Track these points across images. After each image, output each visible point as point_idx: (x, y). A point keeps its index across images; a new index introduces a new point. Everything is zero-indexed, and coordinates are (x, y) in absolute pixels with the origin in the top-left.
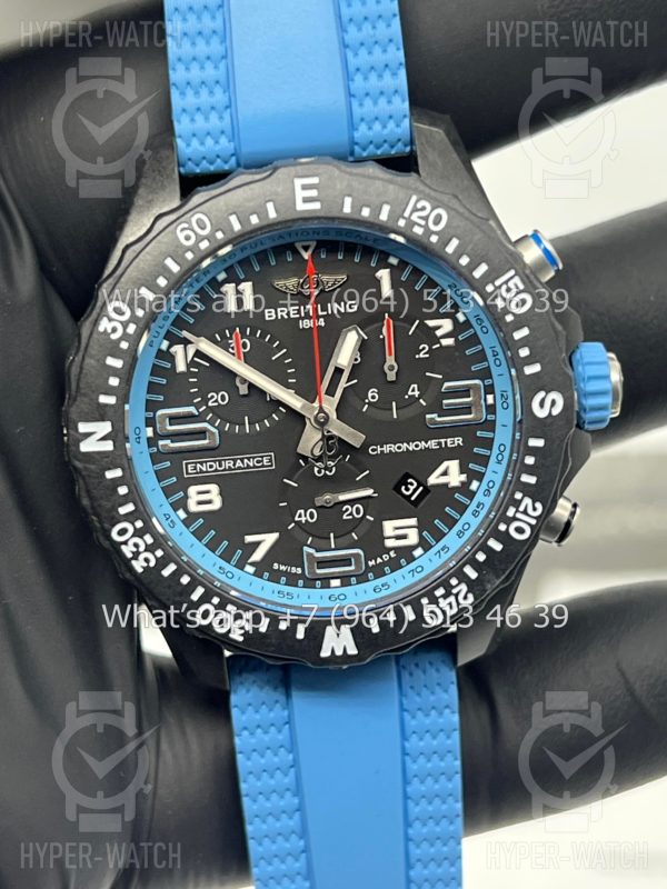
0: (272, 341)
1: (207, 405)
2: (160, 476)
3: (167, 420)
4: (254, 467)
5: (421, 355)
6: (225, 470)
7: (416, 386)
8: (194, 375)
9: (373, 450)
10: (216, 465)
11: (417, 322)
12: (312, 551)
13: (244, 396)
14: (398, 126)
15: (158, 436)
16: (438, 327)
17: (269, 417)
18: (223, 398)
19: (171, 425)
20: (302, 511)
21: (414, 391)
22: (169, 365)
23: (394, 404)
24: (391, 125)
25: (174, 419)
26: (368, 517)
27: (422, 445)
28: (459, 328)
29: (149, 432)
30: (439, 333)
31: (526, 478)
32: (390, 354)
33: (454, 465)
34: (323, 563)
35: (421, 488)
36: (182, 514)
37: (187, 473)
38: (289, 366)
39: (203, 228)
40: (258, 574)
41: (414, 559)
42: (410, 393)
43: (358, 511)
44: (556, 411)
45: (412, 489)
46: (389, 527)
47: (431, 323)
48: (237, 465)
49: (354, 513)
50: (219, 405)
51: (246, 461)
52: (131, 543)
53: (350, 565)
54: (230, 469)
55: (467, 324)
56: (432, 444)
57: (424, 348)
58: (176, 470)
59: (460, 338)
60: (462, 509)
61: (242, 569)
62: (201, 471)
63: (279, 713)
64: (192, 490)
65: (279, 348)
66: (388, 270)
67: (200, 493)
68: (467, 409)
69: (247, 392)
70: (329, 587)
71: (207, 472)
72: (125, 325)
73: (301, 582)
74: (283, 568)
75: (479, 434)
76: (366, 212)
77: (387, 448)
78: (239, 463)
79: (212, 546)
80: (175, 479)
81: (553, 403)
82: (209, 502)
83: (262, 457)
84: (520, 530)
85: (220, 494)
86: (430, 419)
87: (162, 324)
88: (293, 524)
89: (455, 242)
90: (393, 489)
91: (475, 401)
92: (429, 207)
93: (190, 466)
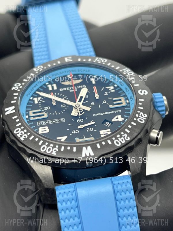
0: (62, 95)
1: (44, 110)
4: (59, 122)
5: (106, 94)
8: (40, 104)
9: (94, 115)
10: (47, 122)
11: (104, 88)
12: (78, 139)
15: (30, 117)
16: (110, 88)
18: (49, 108)
19: (33, 114)
20: (74, 131)
22: (33, 102)
23: (99, 105)
26: (95, 130)
27: (109, 113)
28: (115, 88)
29: (27, 117)
31: (140, 108)
32: (96, 93)
33: (119, 116)
37: (38, 125)
39: (41, 68)
42: (104, 102)
43: (91, 129)
44: (146, 94)
45: (108, 124)
46: (102, 132)
47: (107, 88)
48: (53, 122)
49: (90, 130)
50: (48, 110)
51: (56, 121)
52: (20, 133)
54: (51, 123)
55: (118, 87)
58: (36, 124)
59: (116, 90)
64: (40, 129)
65: (65, 96)
67: (42, 129)
68: (121, 103)
69: (55, 104)
71: (44, 124)
72: (19, 87)
75: (125, 109)
76: (84, 60)
77: (98, 114)
78: (54, 121)
80: (34, 126)
81: (145, 92)
82: (45, 131)
83: (61, 119)
84: (141, 120)
85: (49, 129)
86: (110, 106)
87: (30, 91)
88: (72, 134)
89: (110, 64)
90: (102, 123)
91: (123, 101)
92: (101, 59)
93: (39, 123)
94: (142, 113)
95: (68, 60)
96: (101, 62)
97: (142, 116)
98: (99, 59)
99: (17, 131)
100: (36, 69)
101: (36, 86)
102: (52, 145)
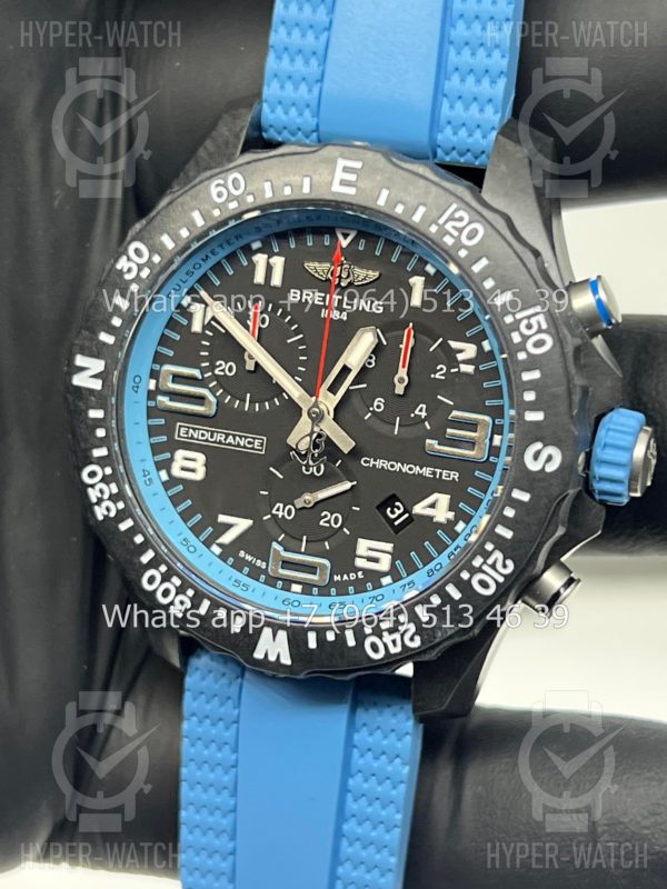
0: (291, 323)
1: (213, 371)
2: (152, 431)
3: (171, 377)
4: (245, 447)
5: (437, 376)
6: (215, 442)
7: (424, 406)
8: (207, 338)
9: (365, 462)
10: (208, 435)
11: (441, 340)
12: (280, 548)
13: (250, 371)
14: (484, 137)
15: (158, 391)
16: (461, 351)
17: (270, 400)
18: (230, 369)
19: (173, 382)
20: (281, 505)
21: (421, 411)
22: (185, 322)
23: (398, 419)
24: (478, 134)
25: (177, 378)
26: (345, 530)
27: (416, 470)
28: (482, 356)
29: (152, 384)
30: (460, 357)
31: (500, 530)
32: (404, 366)
33: (443, 499)
34: (287, 564)
35: (407, 515)
36: (164, 475)
37: (179, 436)
38: (303, 353)
39: (236, 189)
40: (223, 557)
41: (381, 586)
42: (417, 412)
43: (336, 521)
44: (551, 468)
45: (396, 513)
46: (363, 546)
47: (454, 344)
48: (228, 441)
49: (332, 522)
50: (225, 375)
51: (237, 438)
52: (97, 487)
53: (315, 574)
54: (220, 443)
55: (490, 356)
56: (427, 472)
57: (442, 369)
58: (168, 429)
59: (481, 368)
60: (441, 547)
61: (208, 546)
62: (192, 438)
63: (228, 710)
64: (180, 454)
65: (297, 332)
66: (423, 278)
67: (186, 459)
68: (471, 444)
69: (252, 369)
70: (289, 590)
71: (198, 440)
72: (140, 267)
73: (263, 577)
74: (249, 558)
75: (477, 473)
76: (399, 209)
77: (380, 463)
78: (230, 439)
79: (185, 516)
80: (164, 438)
81: (549, 458)
82: (193, 471)
83: (254, 439)
84: (484, 584)
85: (206, 465)
86: (430, 444)
87: (185, 278)
88: (269, 516)
89: (484, 262)
90: (378, 507)
91: (480, 438)
92: (467, 219)
93: (182, 429)
94: (498, 555)
95: (343, 183)
96: (458, 239)
97: (493, 566)
98: (457, 215)
99: (92, 475)
100: (218, 185)
101: (210, 255)
102: (176, 581)
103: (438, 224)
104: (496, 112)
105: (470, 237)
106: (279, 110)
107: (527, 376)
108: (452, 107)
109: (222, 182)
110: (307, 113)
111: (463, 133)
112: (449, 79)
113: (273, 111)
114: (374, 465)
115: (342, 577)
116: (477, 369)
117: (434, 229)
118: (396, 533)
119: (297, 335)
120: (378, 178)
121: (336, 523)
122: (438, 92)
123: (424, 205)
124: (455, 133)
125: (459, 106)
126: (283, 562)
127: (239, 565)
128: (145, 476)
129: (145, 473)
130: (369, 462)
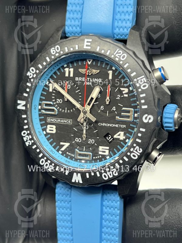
0: (76, 87)
1: (56, 102)
2: (41, 120)
3: (44, 105)
4: (66, 123)
5: (118, 98)
6: (58, 122)
7: (115, 107)
8: (54, 93)
9: (100, 124)
10: (56, 120)
12: (78, 151)
14: (127, 30)
15: (42, 109)
16: (124, 91)
17: (72, 109)
18: (61, 101)
19: (45, 106)
20: (77, 138)
21: (114, 109)
22: (47, 89)
23: (108, 111)
24: (125, 29)
25: (46, 105)
26: (95, 144)
27: (114, 125)
28: (130, 92)
29: (40, 107)
30: (124, 92)
31: (138, 140)
32: (108, 96)
33: (122, 133)
34: (80, 155)
35: (112, 139)
37: (48, 121)
38: (80, 95)
39: (58, 50)
40: (62, 154)
41: (106, 159)
42: (113, 109)
44: (151, 121)
45: (109, 138)
46: (101, 148)
47: (122, 89)
49: (92, 142)
50: (59, 103)
51: (64, 120)
53: (88, 157)
54: (59, 122)
55: (132, 91)
56: (117, 126)
57: (119, 96)
58: (45, 120)
59: (130, 95)
60: (122, 147)
61: (58, 152)
64: (49, 126)
66: (112, 71)
68: (128, 117)
69: (67, 101)
70: (81, 162)
71: (53, 122)
72: (33, 74)
73: (74, 159)
74: (69, 154)
75: (131, 125)
77: (104, 124)
78: (62, 121)
79: (51, 143)
80: (44, 122)
81: (150, 119)
82: (52, 131)
83: (68, 120)
84: (134, 156)
85: (56, 129)
86: (117, 118)
87: (46, 76)
88: (74, 142)
89: (127, 64)
90: (104, 137)
91: (131, 115)
92: (122, 53)
93: (49, 119)
94: (137, 147)
95: (87, 46)
96: (119, 59)
97: (136, 151)
98: (119, 52)
99: (24, 133)
100: (53, 49)
101: (53, 69)
102: (49, 162)
103: (114, 55)
104: (130, 23)
105: (123, 58)
106: (70, 28)
107: (141, 96)
108: (118, 22)
109: (54, 48)
110: (78, 28)
111: (121, 29)
112: (117, 15)
113: (69, 28)
114: (102, 125)
115: (95, 157)
116: (128, 95)
117: (113, 56)
118: (109, 144)
119: (78, 90)
120: (97, 43)
121: (93, 142)
122: (114, 19)
123: (109, 50)
124: (119, 30)
125: (120, 22)
126: (79, 154)
127: (67, 156)
128: (39, 133)
129: (39, 132)
130: (101, 124)
